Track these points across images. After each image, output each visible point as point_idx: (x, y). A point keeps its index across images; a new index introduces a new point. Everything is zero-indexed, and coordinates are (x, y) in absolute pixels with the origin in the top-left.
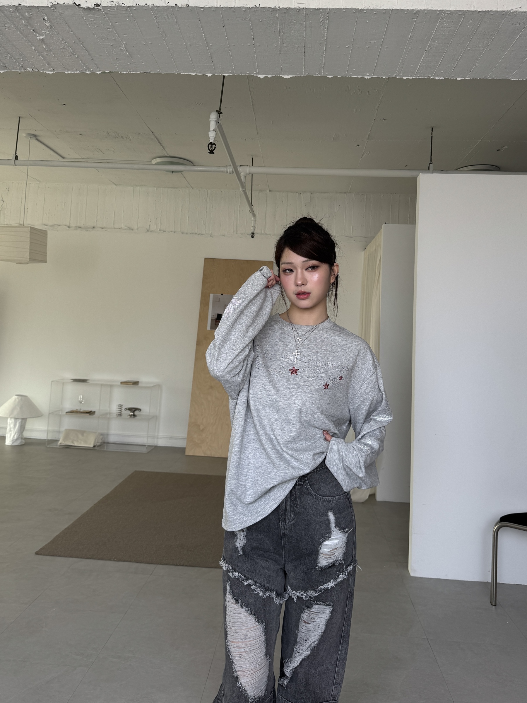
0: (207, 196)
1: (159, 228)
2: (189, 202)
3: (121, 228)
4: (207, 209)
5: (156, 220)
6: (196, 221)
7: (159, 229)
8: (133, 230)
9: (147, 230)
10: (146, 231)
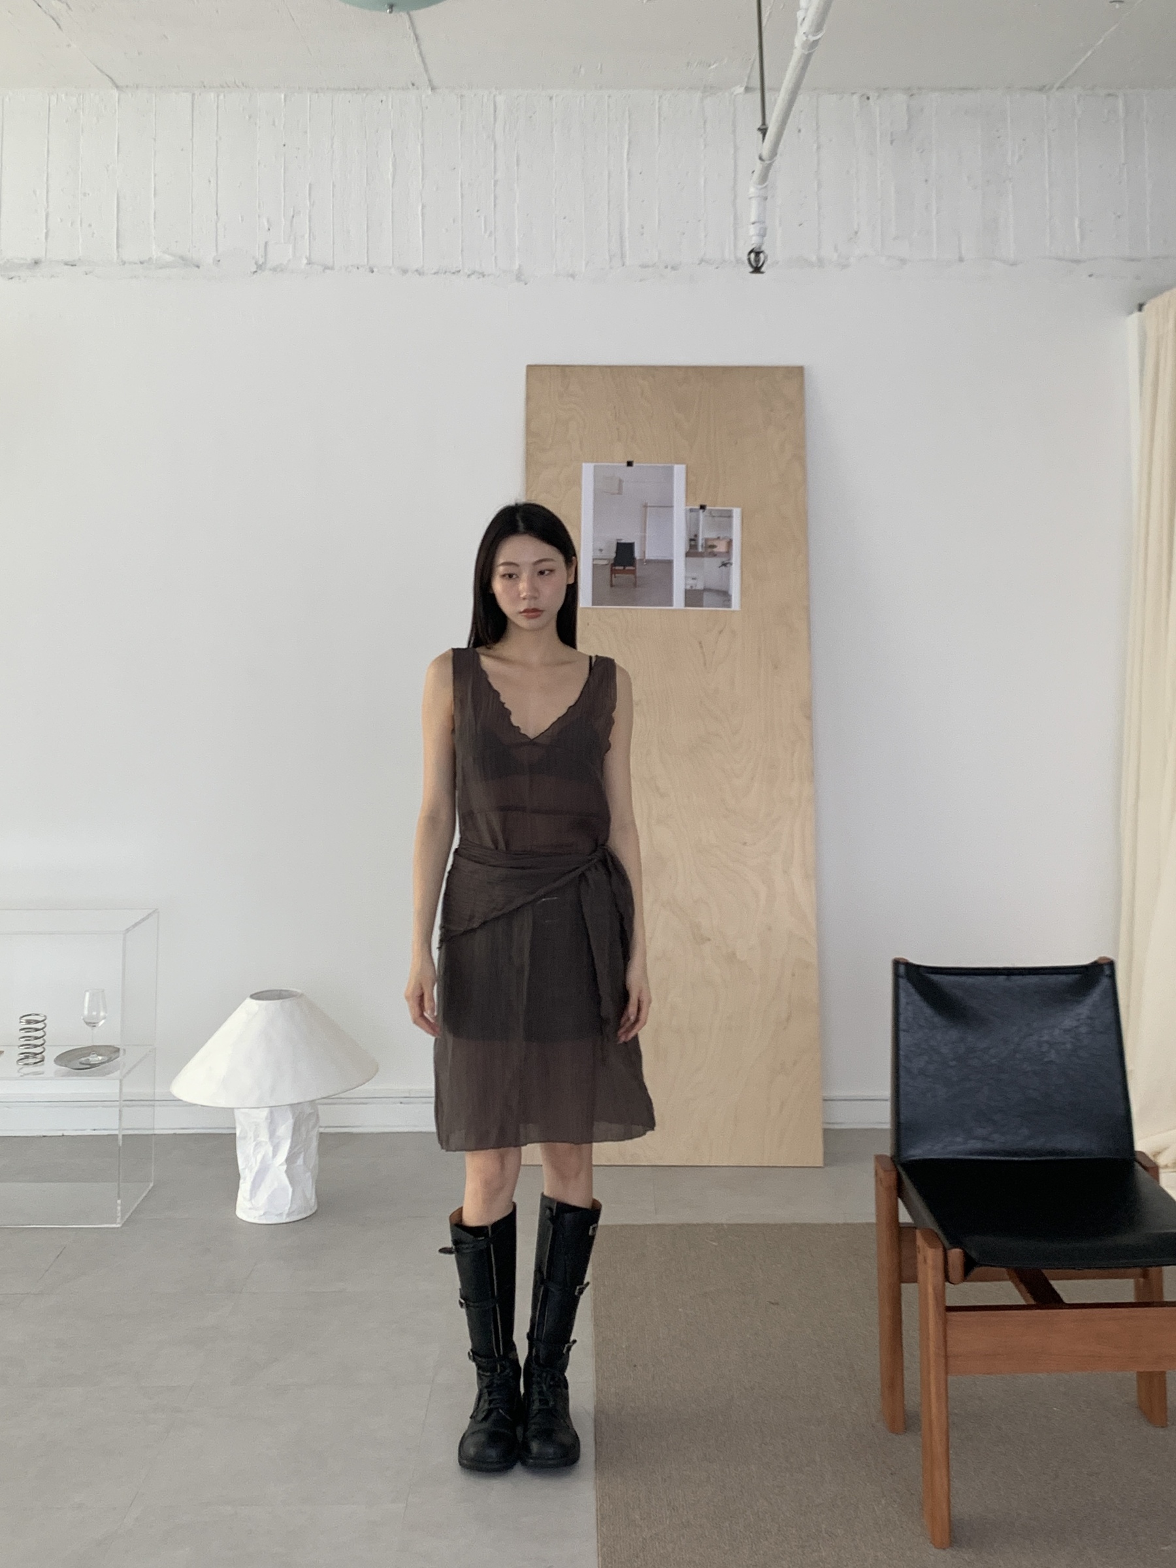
0: (492, 119)
1: (308, 254)
2: (422, 145)
3: (150, 259)
4: (495, 172)
5: (292, 222)
6: (454, 221)
7: (307, 258)
8: (198, 267)
9: (256, 263)
10: (255, 270)
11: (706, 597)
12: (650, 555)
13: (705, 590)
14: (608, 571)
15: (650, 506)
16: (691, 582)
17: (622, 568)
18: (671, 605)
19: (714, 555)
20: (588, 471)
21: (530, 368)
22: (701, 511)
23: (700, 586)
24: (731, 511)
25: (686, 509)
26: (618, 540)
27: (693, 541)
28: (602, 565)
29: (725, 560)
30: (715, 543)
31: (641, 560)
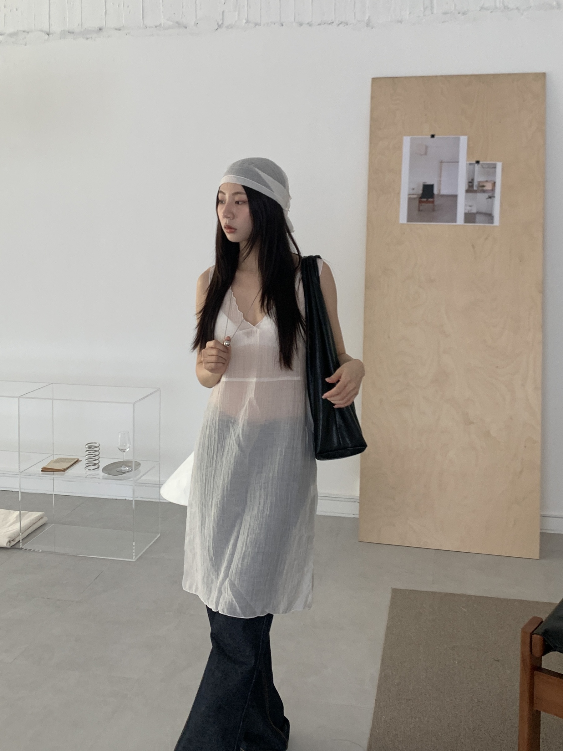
1: (246, 17)
7: (245, 19)
8: (186, 28)
9: (218, 24)
10: (217, 28)
11: (478, 218)
12: (444, 192)
13: (478, 213)
14: (417, 202)
15: (445, 162)
16: (468, 208)
17: (425, 200)
18: (456, 222)
19: (484, 191)
20: (407, 141)
21: (374, 80)
22: (476, 165)
23: (474, 210)
24: (495, 164)
25: (467, 164)
26: (424, 183)
27: (471, 183)
28: (414, 198)
29: (490, 194)
30: (485, 184)
31: (438, 195)
